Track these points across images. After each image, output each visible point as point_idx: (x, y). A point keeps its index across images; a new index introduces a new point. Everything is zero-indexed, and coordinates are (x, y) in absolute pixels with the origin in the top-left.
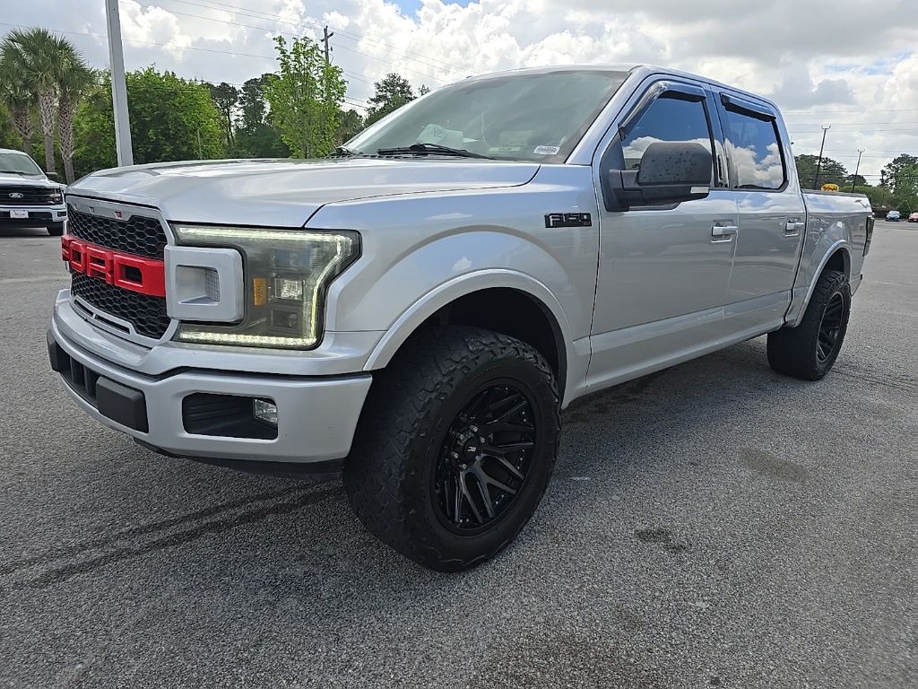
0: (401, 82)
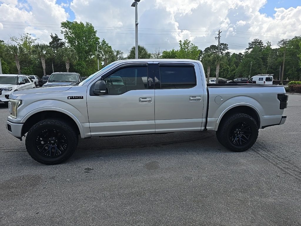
0: (259, 41)
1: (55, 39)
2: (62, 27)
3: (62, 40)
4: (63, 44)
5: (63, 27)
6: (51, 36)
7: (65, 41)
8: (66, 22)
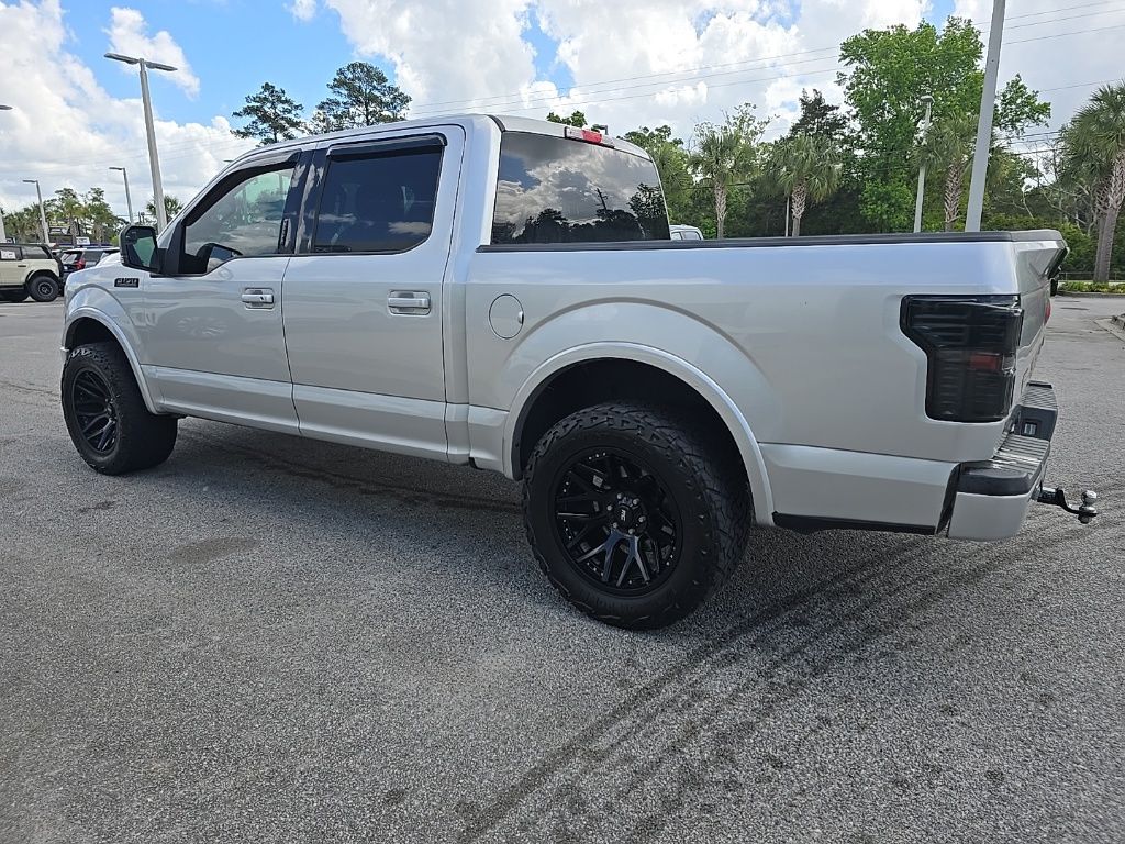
1: (815, 108)
2: (845, 57)
3: (837, 108)
4: (837, 124)
5: (848, 60)
6: (802, 100)
7: (848, 113)
8: (864, 35)
